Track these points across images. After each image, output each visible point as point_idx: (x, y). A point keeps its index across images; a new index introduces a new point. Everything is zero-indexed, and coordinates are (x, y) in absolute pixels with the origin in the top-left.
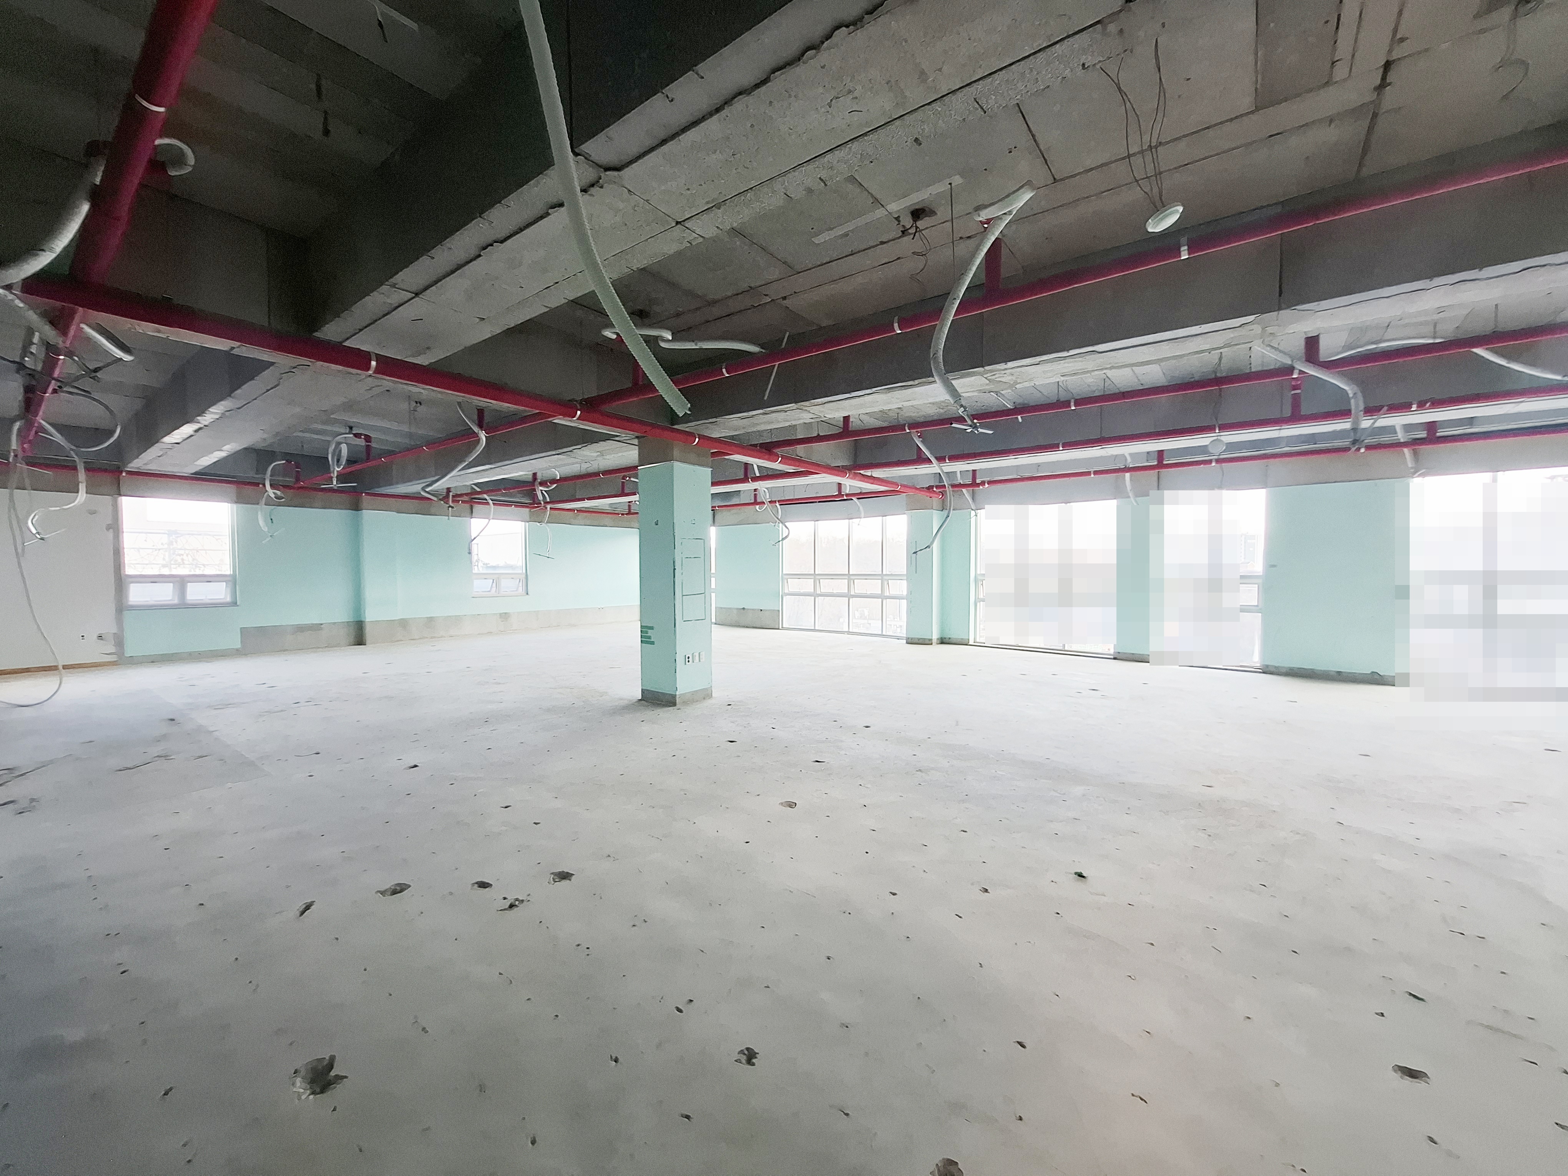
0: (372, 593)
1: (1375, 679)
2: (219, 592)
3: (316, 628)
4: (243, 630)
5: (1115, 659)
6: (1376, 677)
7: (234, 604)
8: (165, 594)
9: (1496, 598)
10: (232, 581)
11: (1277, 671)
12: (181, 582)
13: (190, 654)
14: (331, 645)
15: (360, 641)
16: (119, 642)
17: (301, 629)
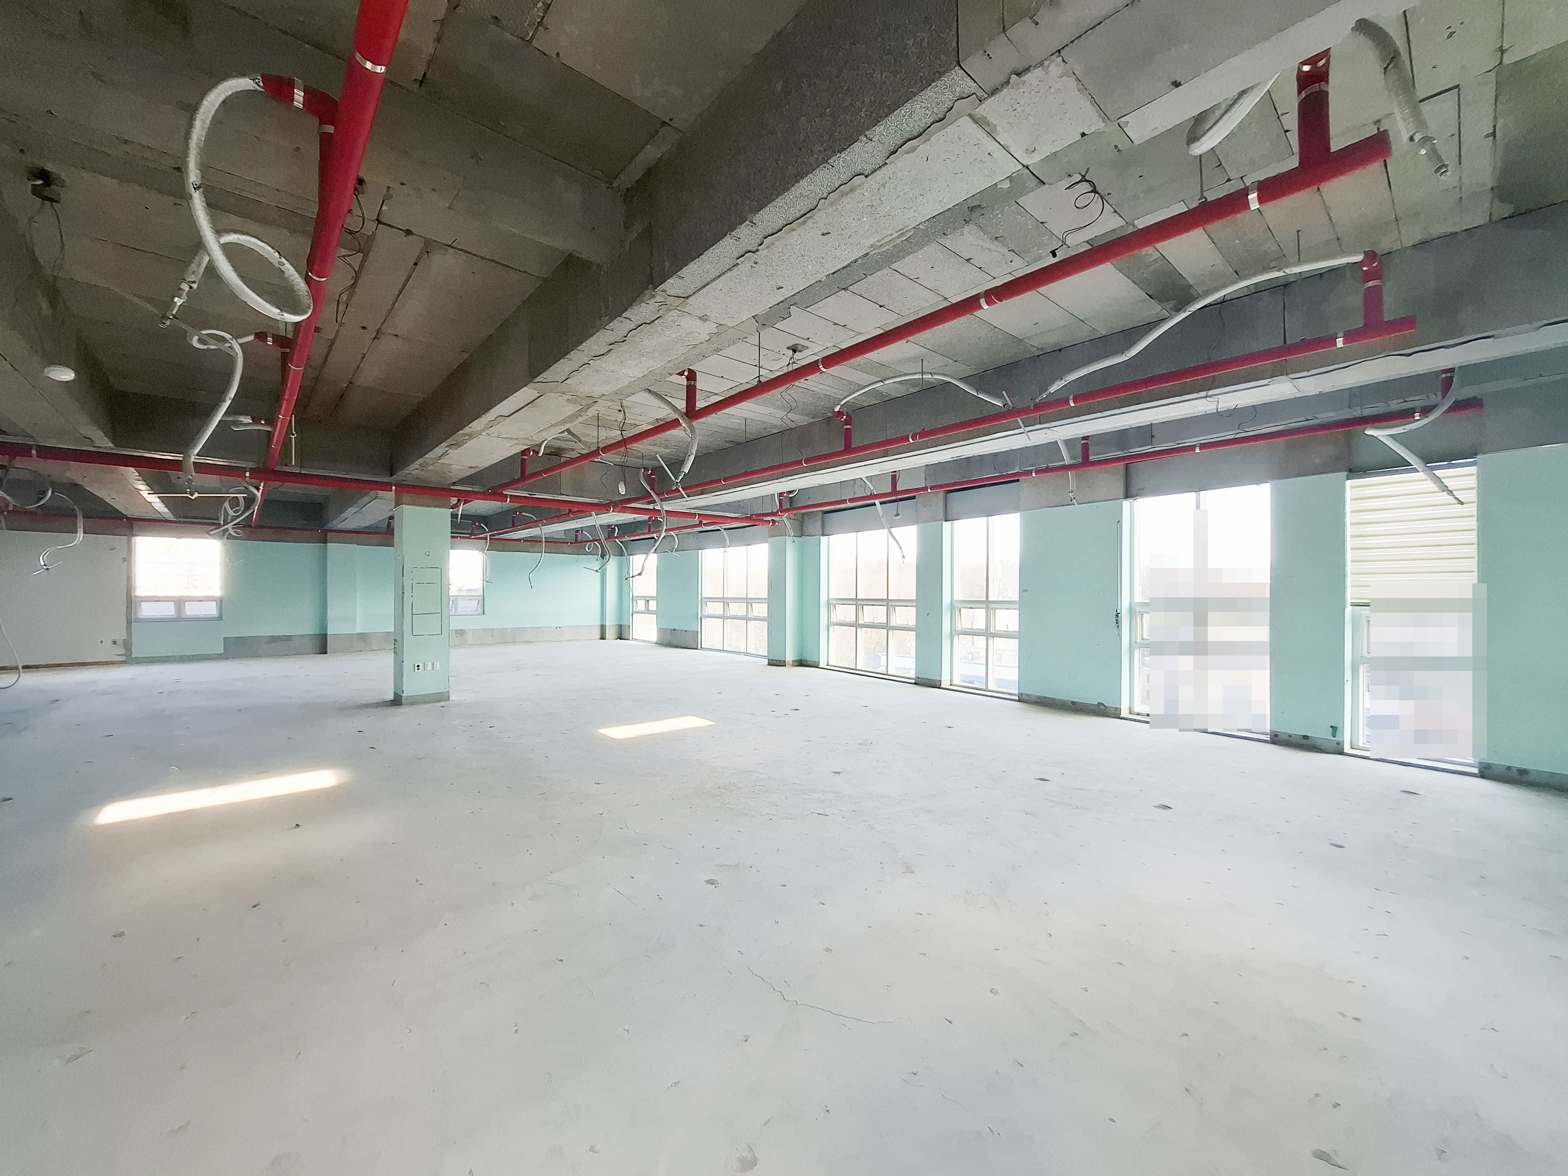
0: (331, 613)
1: (1100, 711)
2: (211, 610)
3: (289, 638)
4: (226, 639)
5: (915, 683)
6: (1102, 707)
7: (220, 618)
8: (168, 610)
9: (1206, 625)
10: (220, 602)
11: (1029, 699)
12: (180, 603)
13: (182, 657)
14: (298, 653)
15: (323, 651)
16: (128, 645)
17: (274, 639)
